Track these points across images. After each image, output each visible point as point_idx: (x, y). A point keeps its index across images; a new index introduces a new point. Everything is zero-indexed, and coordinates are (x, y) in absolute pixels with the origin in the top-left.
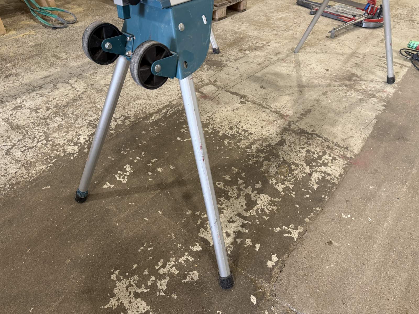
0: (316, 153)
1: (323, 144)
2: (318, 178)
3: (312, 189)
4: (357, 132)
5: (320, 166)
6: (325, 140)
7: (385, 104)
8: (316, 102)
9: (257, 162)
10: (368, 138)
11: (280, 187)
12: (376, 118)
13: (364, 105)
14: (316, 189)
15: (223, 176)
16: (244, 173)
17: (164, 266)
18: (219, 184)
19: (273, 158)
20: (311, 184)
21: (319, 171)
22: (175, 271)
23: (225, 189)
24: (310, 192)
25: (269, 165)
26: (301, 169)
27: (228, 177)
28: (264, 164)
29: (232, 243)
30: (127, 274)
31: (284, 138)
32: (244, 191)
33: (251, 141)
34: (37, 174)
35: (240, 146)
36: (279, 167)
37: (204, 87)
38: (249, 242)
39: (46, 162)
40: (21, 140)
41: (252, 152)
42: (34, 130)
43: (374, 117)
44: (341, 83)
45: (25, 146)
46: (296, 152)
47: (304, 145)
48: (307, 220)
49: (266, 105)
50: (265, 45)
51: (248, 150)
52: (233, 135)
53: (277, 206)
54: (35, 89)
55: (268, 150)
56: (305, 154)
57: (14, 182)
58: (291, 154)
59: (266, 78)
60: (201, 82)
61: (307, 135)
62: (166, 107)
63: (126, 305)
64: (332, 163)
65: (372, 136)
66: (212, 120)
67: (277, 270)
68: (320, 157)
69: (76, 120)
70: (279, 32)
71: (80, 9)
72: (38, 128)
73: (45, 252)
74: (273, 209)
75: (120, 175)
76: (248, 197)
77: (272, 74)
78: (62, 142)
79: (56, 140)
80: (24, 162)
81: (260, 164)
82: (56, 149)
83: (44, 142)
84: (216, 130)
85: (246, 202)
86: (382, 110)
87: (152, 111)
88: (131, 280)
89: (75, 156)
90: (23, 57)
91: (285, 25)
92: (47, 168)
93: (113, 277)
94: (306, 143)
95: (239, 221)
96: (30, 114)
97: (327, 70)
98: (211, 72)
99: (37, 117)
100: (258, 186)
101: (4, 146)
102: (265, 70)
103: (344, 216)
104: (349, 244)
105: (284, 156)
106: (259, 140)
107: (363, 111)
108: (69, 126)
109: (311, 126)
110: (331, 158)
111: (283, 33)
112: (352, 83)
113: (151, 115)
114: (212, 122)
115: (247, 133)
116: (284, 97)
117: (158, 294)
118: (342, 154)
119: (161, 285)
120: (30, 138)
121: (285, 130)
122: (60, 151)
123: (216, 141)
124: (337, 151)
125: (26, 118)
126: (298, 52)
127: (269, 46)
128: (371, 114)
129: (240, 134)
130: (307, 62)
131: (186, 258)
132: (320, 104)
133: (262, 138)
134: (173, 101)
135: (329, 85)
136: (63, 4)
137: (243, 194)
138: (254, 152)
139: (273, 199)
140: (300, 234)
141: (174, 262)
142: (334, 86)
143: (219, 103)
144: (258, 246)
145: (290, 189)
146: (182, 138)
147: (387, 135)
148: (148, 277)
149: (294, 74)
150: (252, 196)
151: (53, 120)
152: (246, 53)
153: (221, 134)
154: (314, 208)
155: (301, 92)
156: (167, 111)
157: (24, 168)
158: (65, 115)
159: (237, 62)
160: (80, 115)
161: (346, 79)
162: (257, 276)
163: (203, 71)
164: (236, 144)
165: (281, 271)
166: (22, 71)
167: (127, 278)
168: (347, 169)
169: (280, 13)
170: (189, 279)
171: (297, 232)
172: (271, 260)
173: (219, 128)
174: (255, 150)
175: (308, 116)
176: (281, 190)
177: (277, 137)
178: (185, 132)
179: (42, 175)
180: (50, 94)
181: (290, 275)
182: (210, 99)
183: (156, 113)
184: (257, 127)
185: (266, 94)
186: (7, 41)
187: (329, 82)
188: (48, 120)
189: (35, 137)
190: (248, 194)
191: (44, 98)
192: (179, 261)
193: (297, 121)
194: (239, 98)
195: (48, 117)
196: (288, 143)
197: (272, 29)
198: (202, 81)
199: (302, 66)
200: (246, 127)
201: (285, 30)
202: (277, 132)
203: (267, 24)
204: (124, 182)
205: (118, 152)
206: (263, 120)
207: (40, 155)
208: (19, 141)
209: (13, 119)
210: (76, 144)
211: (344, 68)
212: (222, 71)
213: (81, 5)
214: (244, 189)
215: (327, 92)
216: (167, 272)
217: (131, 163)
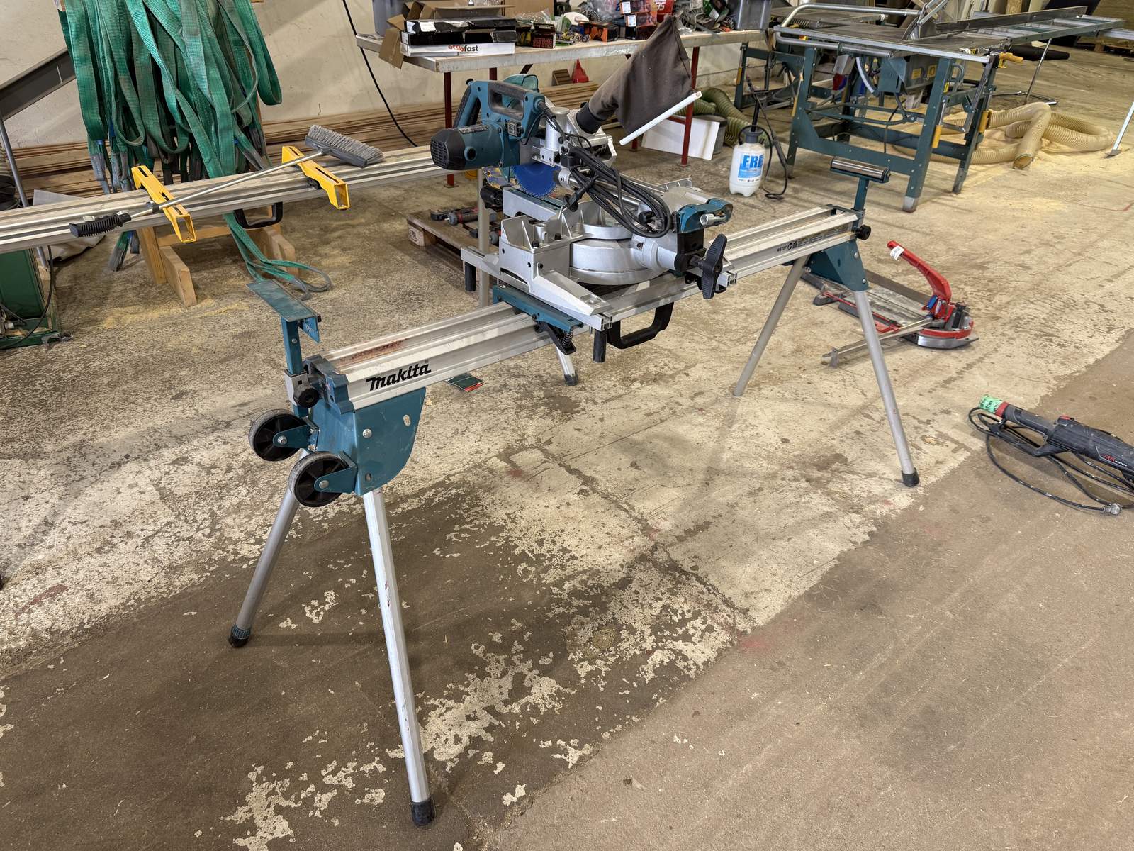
0: (680, 612)
1: (702, 596)
2: (662, 661)
3: (640, 680)
4: (782, 582)
5: (676, 639)
6: (709, 590)
7: (874, 529)
8: (729, 509)
9: (561, 616)
10: (800, 597)
11: (584, 669)
12: (839, 558)
13: (827, 528)
14: (647, 682)
15: (490, 634)
16: (529, 633)
17: (334, 773)
18: (477, 648)
19: (596, 611)
20: (643, 670)
21: (668, 649)
22: (349, 783)
23: (484, 658)
24: (635, 685)
25: (582, 623)
26: (638, 640)
27: (497, 637)
28: (574, 620)
29: (459, 756)
30: (274, 775)
31: (633, 574)
32: (517, 666)
33: (569, 572)
34: (181, 588)
35: (544, 578)
36: (598, 630)
37: (521, 453)
38: (488, 757)
39: (200, 568)
40: (171, 523)
41: (561, 594)
42: (195, 507)
43: (835, 556)
44: (801, 474)
45: (175, 535)
46: (642, 605)
47: (663, 594)
48: (606, 735)
49: (626, 503)
50: (679, 372)
51: (555, 590)
52: (537, 556)
53: (563, 702)
54: (219, 426)
55: (592, 594)
56: (658, 612)
57: (143, 597)
58: (631, 607)
59: (650, 446)
60: (521, 440)
61: (678, 575)
62: (435, 486)
63: (258, 821)
64: (701, 637)
65: (809, 595)
66: (513, 521)
67: (516, 810)
68: (684, 622)
69: (271, 497)
70: (724, 343)
71: (344, 259)
72: (204, 503)
73: (160, 720)
74: (554, 707)
75: (314, 607)
76: (519, 678)
77: (666, 439)
78: (236, 534)
79: (228, 529)
80: (167, 563)
81: (567, 619)
82: (223, 546)
83: (207, 531)
84: (512, 541)
85: (511, 687)
86: (859, 541)
87: (408, 491)
88: (277, 786)
89: (251, 563)
90: (213, 358)
91: (744, 328)
92: (199, 579)
93: (252, 776)
94: (670, 590)
95: (487, 719)
96: (198, 476)
97: (785, 441)
98: (548, 421)
99: (207, 483)
100: (545, 661)
101: (142, 530)
102: (655, 429)
103: (677, 739)
104: (660, 790)
105: (616, 611)
106: (584, 572)
107: (817, 540)
108: (256, 506)
109: (695, 557)
110: (703, 627)
111: (729, 347)
112: (826, 475)
113: (405, 498)
114: (510, 525)
115: (567, 556)
116: (668, 490)
117: (311, 814)
118: (730, 621)
119: (320, 800)
120: (186, 521)
121: (642, 558)
122: (228, 552)
123: (503, 565)
124: (722, 614)
125: (188, 482)
126: (741, 395)
127: (687, 375)
128: (831, 546)
129: (553, 556)
130: (751, 420)
131: (375, 767)
132: (734, 515)
133: (591, 569)
134: (454, 475)
135: (772, 476)
136: (316, 246)
137: (512, 671)
138: (565, 595)
139: (561, 688)
140: (582, 758)
141: (353, 769)
142: (783, 479)
143: (537, 488)
144: (500, 766)
145: (600, 674)
146: (444, 552)
147: (842, 597)
148: (305, 785)
149: (711, 444)
150: (527, 678)
151: (232, 492)
152: (633, 387)
153: (517, 552)
154: (628, 717)
155: (707, 484)
156: (435, 495)
157: (163, 574)
158: (254, 483)
159: (607, 405)
160: (280, 487)
161: (817, 465)
162: (479, 815)
163: (532, 419)
164: (537, 576)
165: (522, 814)
166: (205, 386)
167: (272, 780)
168: (724, 653)
169: (747, 297)
170: (366, 800)
171: (579, 753)
172: (513, 794)
173: (519, 539)
174: (567, 591)
175: (697, 536)
176: (583, 674)
177: (619, 571)
178: (454, 539)
179: (189, 591)
180: (240, 440)
181: (534, 822)
182: (523, 478)
183: (414, 496)
184: (590, 545)
185: (636, 480)
186: (193, 320)
187: (776, 467)
188: (224, 491)
189: (195, 521)
190: (522, 673)
191: (228, 447)
192: (362, 769)
193: (672, 544)
194: (580, 481)
195: (226, 485)
196: (635, 586)
197: (712, 336)
198: (523, 438)
199: (735, 427)
200: (570, 542)
201: (738, 340)
202: (624, 561)
203: (706, 323)
204: (316, 621)
205: (323, 566)
206: (608, 533)
207: (194, 554)
208: (168, 524)
209: (168, 481)
210: (259, 541)
211: (825, 440)
212: (568, 422)
213: (350, 249)
214: (517, 663)
215: (760, 489)
216: (336, 783)
217: (338, 589)
